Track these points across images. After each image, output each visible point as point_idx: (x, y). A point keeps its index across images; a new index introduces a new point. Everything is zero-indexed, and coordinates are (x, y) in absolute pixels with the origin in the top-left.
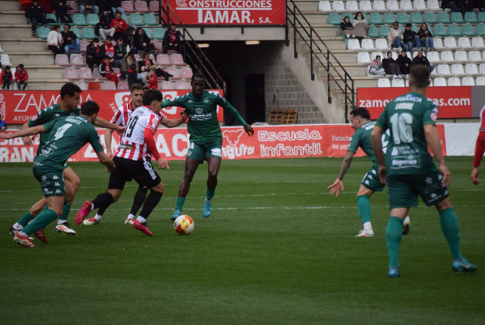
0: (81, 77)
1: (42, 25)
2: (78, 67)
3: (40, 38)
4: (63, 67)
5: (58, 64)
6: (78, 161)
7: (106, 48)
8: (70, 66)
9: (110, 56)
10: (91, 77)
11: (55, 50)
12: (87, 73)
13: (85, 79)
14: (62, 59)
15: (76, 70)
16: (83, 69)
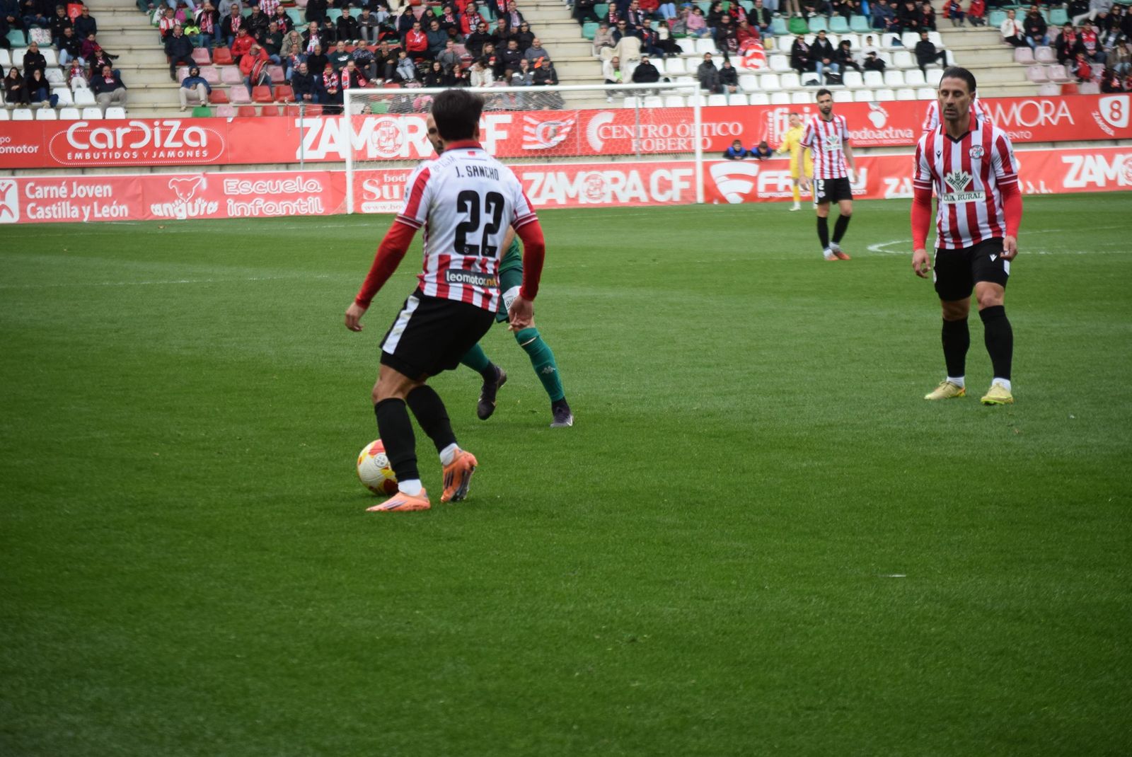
0: (1051, 77)
1: (997, 9)
2: (1046, 64)
3: (994, 26)
4: (1026, 64)
5: (1018, 61)
6: (1055, 192)
7: (1084, 37)
8: (1035, 63)
9: (1089, 48)
10: (1065, 77)
11: (1015, 42)
12: (1060, 72)
13: (1057, 81)
14: (1024, 53)
15: (1044, 68)
16: (1053, 66)
